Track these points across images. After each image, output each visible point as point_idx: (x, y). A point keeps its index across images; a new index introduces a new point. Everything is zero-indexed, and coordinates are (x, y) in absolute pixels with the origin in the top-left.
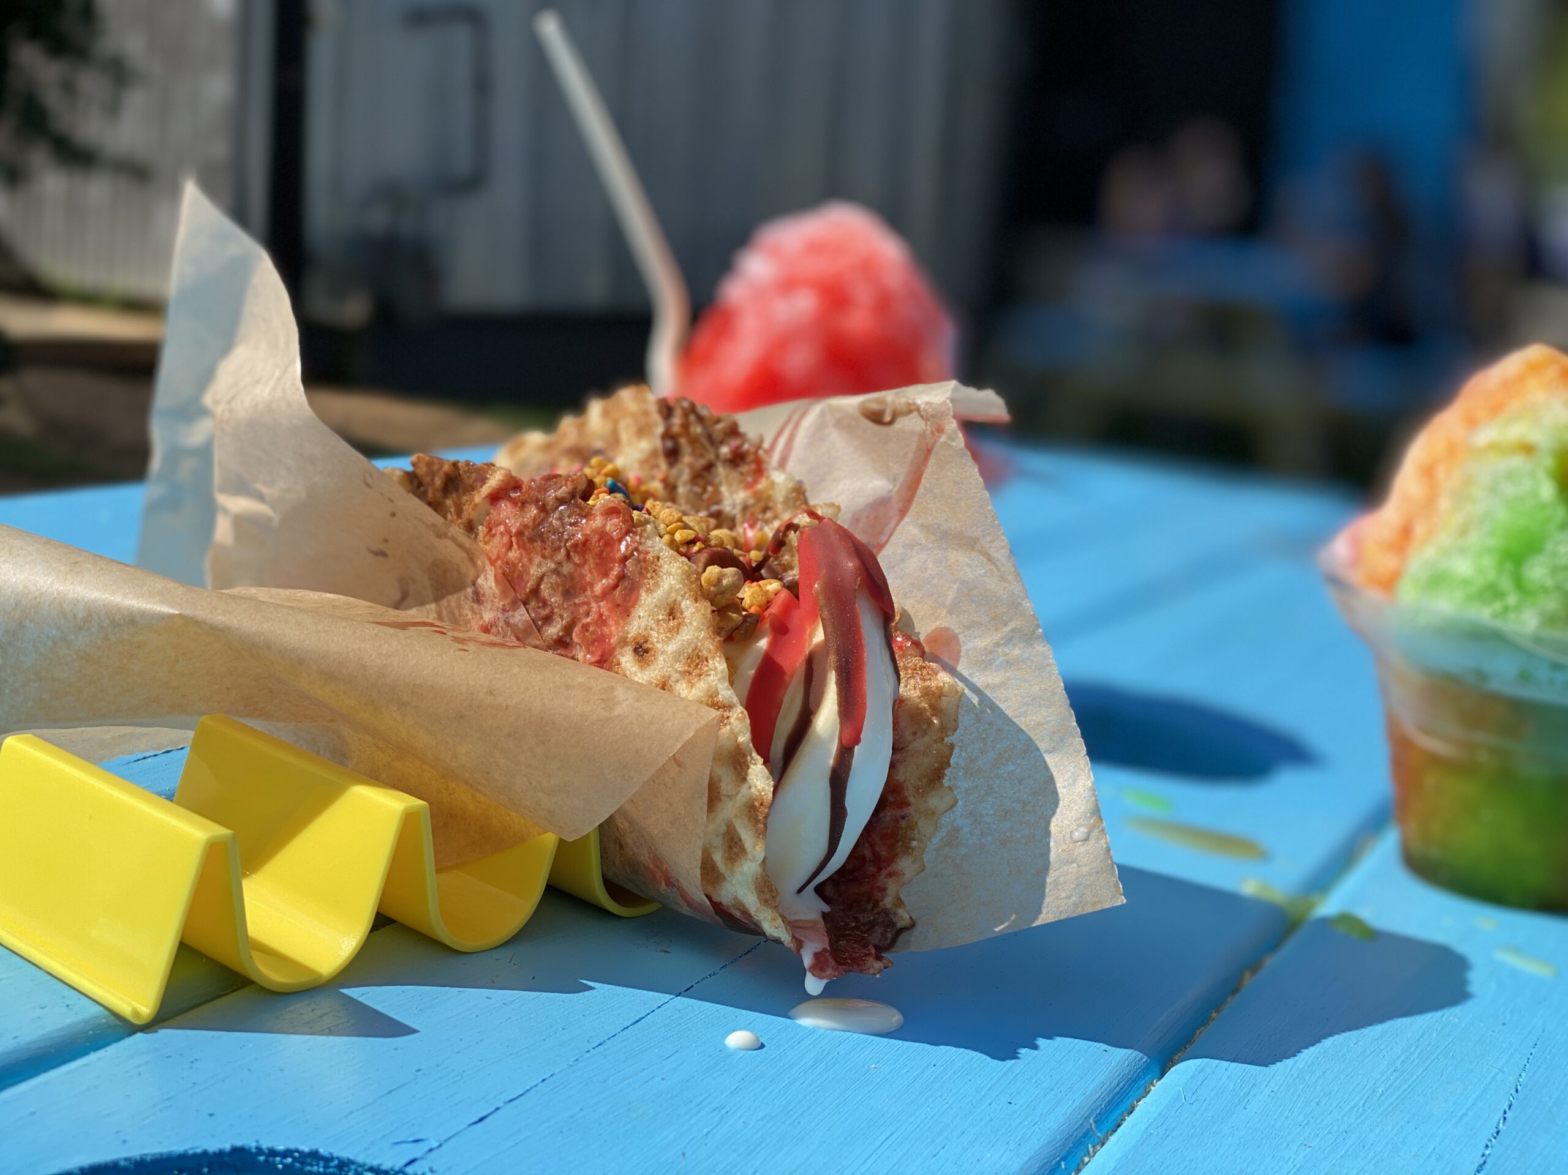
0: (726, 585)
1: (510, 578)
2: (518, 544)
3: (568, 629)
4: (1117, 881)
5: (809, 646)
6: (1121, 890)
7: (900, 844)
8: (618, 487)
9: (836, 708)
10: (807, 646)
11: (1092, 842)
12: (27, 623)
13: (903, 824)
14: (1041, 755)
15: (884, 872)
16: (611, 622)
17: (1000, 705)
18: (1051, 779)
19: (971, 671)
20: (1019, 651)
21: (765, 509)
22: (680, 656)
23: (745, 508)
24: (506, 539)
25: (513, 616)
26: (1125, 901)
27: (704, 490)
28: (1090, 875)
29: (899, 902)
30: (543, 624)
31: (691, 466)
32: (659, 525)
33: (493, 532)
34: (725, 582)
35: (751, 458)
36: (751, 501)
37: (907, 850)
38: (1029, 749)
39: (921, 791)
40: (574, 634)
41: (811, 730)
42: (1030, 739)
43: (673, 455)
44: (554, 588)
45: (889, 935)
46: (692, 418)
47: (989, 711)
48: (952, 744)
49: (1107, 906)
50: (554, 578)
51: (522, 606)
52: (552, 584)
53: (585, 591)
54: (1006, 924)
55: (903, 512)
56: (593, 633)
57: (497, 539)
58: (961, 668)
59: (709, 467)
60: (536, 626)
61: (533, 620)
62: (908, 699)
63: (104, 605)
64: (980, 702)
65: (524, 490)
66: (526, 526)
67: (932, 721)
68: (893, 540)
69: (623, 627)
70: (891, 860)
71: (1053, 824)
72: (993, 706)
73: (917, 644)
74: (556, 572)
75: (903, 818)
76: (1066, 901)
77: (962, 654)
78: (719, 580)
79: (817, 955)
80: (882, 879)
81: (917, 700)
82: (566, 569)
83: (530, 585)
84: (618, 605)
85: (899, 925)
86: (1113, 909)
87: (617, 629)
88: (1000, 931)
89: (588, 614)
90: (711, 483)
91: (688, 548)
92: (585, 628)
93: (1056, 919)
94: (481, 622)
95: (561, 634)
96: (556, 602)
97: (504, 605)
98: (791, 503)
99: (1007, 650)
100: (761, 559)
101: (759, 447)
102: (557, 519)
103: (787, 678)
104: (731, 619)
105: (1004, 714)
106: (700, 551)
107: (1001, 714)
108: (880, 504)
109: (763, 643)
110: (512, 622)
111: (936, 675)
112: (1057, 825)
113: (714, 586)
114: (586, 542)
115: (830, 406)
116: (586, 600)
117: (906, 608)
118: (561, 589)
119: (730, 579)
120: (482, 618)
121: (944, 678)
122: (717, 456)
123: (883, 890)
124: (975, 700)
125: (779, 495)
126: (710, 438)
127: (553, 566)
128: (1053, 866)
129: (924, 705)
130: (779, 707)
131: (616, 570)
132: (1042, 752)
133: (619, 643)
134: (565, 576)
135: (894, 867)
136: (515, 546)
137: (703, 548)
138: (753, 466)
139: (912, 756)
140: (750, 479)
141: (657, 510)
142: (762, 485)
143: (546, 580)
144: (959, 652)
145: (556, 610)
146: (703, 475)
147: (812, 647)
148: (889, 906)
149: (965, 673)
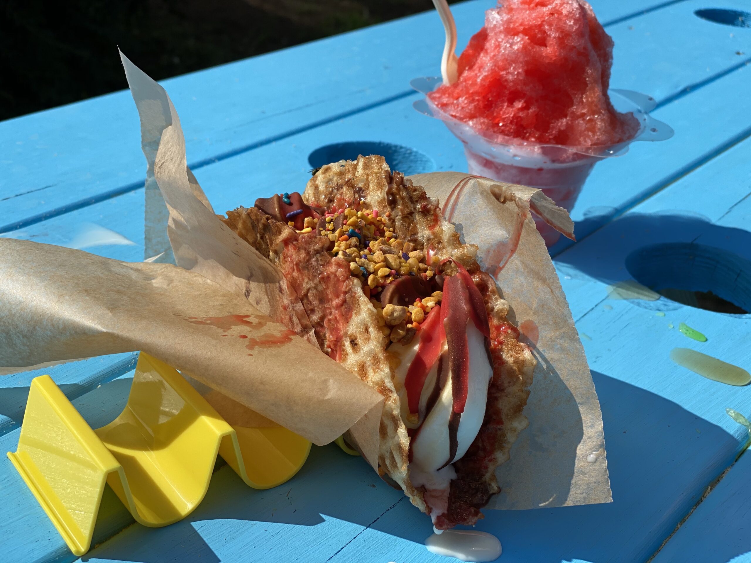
0: (396, 316)
1: (294, 286)
2: (297, 269)
3: (322, 318)
4: (609, 489)
5: (441, 352)
6: (611, 494)
7: (497, 443)
8: (356, 233)
9: (451, 392)
10: (440, 352)
11: (598, 464)
12: (37, 327)
13: (499, 432)
14: (576, 405)
15: (487, 459)
16: (340, 323)
17: (557, 372)
18: (580, 420)
19: (544, 349)
20: (567, 345)
21: (439, 242)
22: (370, 354)
23: (429, 240)
24: (291, 265)
25: (296, 306)
26: (612, 501)
27: (409, 225)
28: (595, 483)
29: (494, 478)
30: (310, 313)
31: (402, 211)
32: (370, 265)
33: (286, 260)
34: (395, 315)
35: (432, 213)
36: (432, 237)
37: (501, 448)
38: (570, 399)
39: (509, 417)
40: (324, 322)
41: (439, 399)
42: (571, 394)
43: (393, 203)
44: (315, 296)
45: (485, 498)
46: (401, 186)
47: (552, 374)
48: (529, 391)
49: (603, 502)
50: (314, 291)
51: (300, 302)
52: (313, 294)
53: (329, 302)
54: (547, 503)
55: (513, 251)
56: (333, 325)
57: (288, 264)
58: (539, 346)
59: (411, 213)
60: (307, 314)
61: (305, 310)
62: (507, 363)
63: (71, 323)
64: (547, 368)
65: (299, 241)
66: (300, 261)
67: (519, 378)
68: (508, 265)
69: (346, 328)
70: (491, 452)
71: (578, 448)
72: (554, 371)
73: (514, 330)
74: (315, 288)
75: (500, 429)
76: (579, 496)
77: (540, 338)
78: (392, 313)
79: (438, 518)
80: (486, 461)
81: (511, 364)
82: (320, 288)
83: (303, 292)
84: (343, 315)
85: (491, 492)
86: (605, 504)
87: (343, 327)
88: (543, 506)
89: (331, 314)
90: (412, 222)
91: (385, 280)
92: (329, 320)
93: (574, 505)
94: (283, 304)
95: (318, 320)
96: (315, 304)
97: (291, 300)
98: (451, 242)
99: (561, 341)
100: (432, 275)
101: (437, 207)
102: (315, 261)
103: (427, 371)
104: (399, 333)
105: (559, 377)
106: (391, 282)
107: (557, 376)
108: (501, 244)
109: (417, 348)
110: (295, 309)
111: (523, 351)
112: (580, 450)
113: (390, 316)
114: (328, 277)
115: (478, 182)
116: (329, 307)
117: (512, 306)
118: (318, 297)
119: (398, 313)
120: (283, 302)
121: (527, 354)
122: (415, 209)
123: (486, 468)
124: (545, 367)
125: (445, 237)
126: (411, 198)
127: (313, 285)
128: (576, 474)
129: (515, 368)
130: (422, 386)
131: (342, 297)
132: (578, 403)
133: (344, 334)
134: (319, 291)
135: (492, 457)
136: (296, 271)
137: (393, 281)
138: (433, 217)
139: (506, 396)
140: (431, 224)
141: (375, 248)
142: (437, 229)
143: (310, 291)
144: (538, 336)
145: (316, 308)
146: (408, 217)
147: (442, 352)
148: (487, 480)
149: (541, 350)
